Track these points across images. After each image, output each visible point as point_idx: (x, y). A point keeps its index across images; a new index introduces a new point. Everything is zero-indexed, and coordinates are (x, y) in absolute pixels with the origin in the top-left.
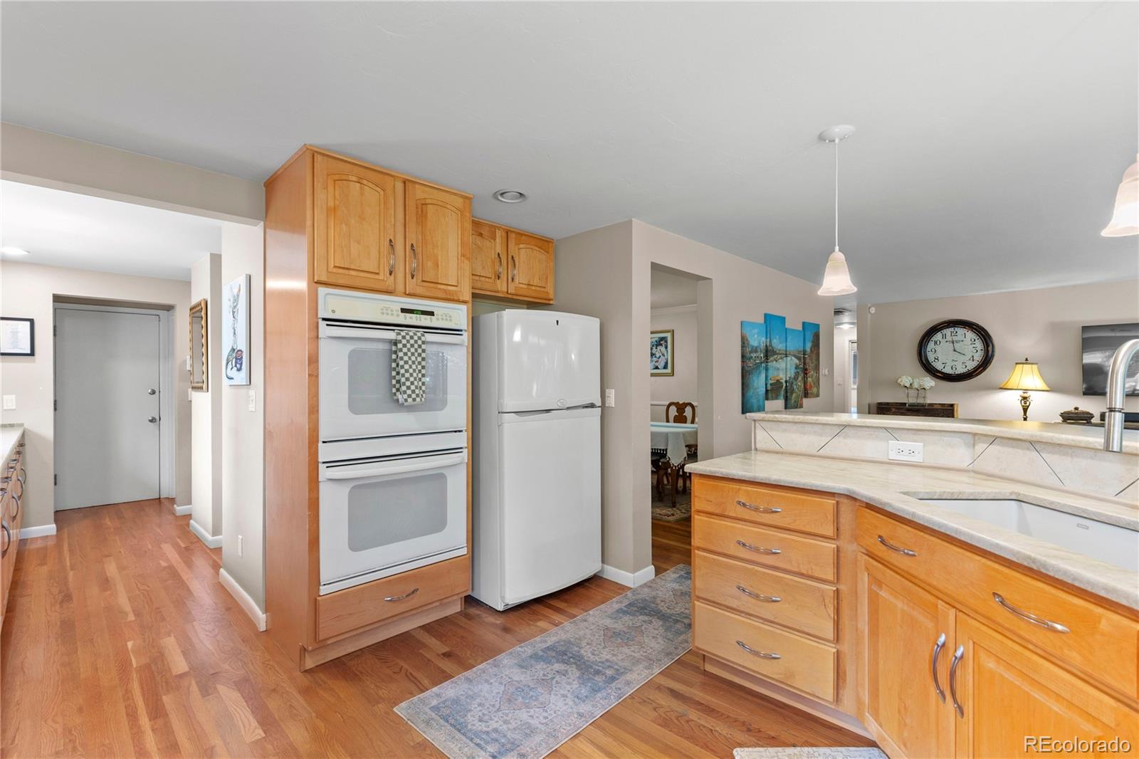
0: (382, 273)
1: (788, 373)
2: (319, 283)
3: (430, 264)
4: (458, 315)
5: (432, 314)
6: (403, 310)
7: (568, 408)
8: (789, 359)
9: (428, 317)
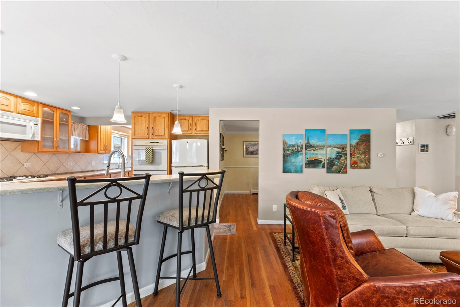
0: (146, 135)
1: (328, 156)
2: (133, 138)
3: (157, 131)
4: (165, 142)
5: (158, 142)
6: (151, 142)
7: (192, 167)
8: (328, 149)
9: (157, 143)
